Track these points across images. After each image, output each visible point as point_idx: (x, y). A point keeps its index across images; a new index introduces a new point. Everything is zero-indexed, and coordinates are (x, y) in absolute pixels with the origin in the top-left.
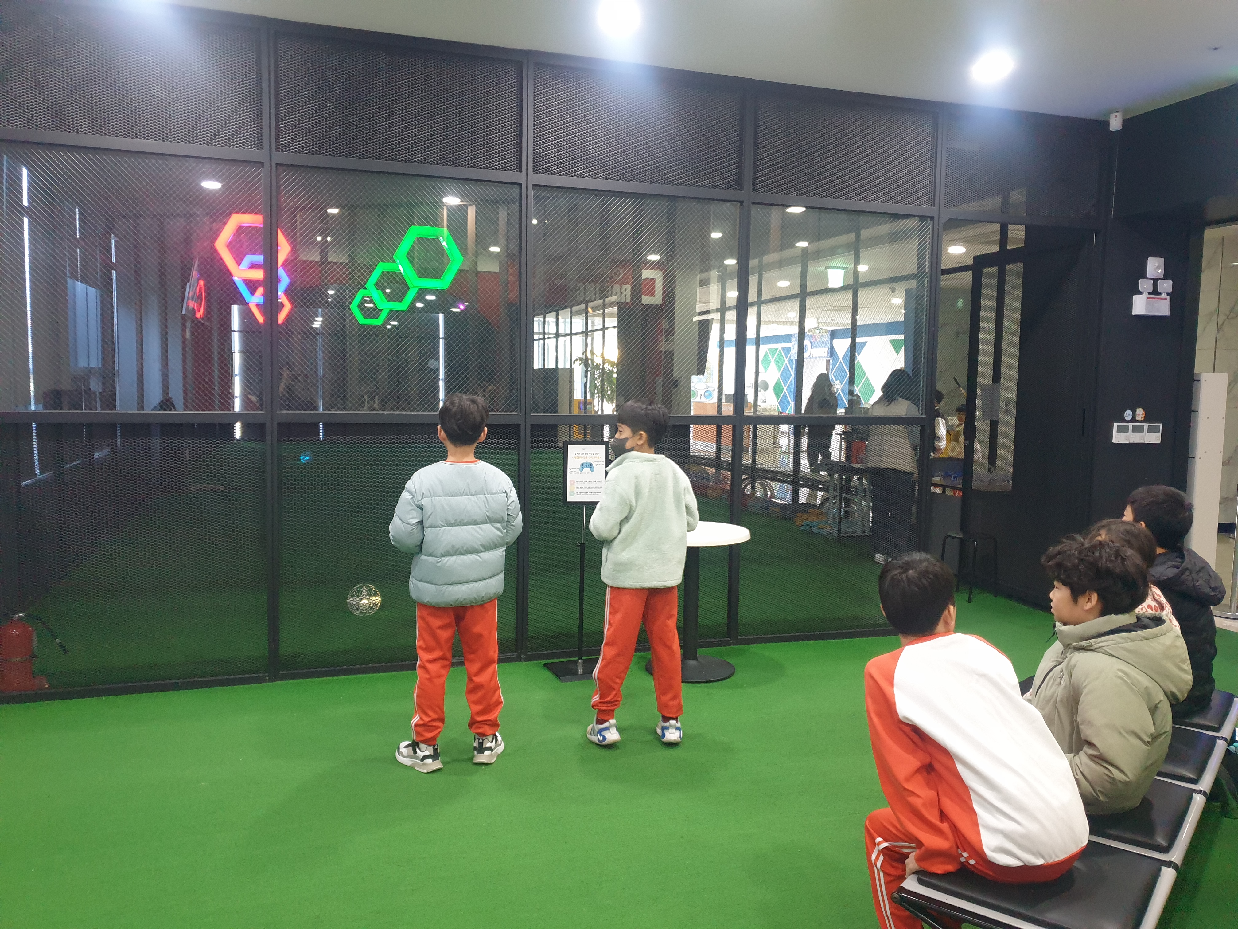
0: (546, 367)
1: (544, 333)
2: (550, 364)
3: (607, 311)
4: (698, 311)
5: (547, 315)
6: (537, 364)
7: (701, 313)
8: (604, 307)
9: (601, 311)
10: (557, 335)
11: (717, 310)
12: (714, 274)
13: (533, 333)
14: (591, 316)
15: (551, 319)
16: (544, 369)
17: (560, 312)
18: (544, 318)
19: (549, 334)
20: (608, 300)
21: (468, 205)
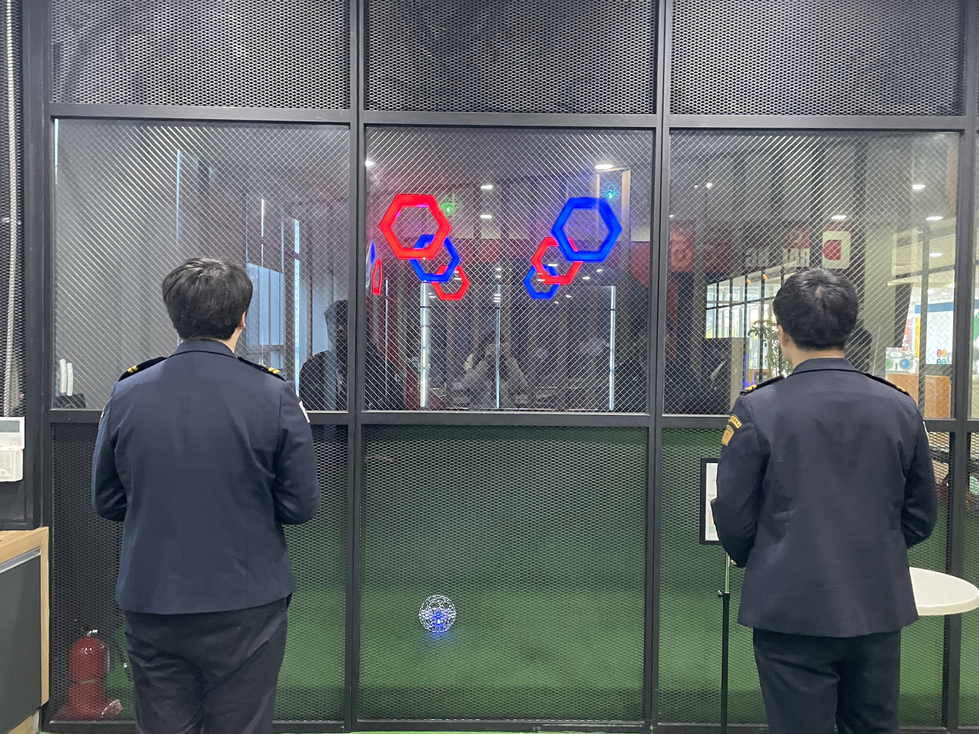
0: (720, 336)
1: (718, 302)
2: (723, 334)
4: (894, 273)
5: (720, 283)
6: (710, 334)
7: (898, 277)
8: (781, 273)
10: (731, 304)
11: (918, 273)
12: (915, 232)
13: (706, 302)
14: (767, 283)
15: (724, 286)
16: (717, 339)
17: (734, 280)
18: (718, 286)
19: (722, 302)
20: (785, 266)
21: (622, 171)
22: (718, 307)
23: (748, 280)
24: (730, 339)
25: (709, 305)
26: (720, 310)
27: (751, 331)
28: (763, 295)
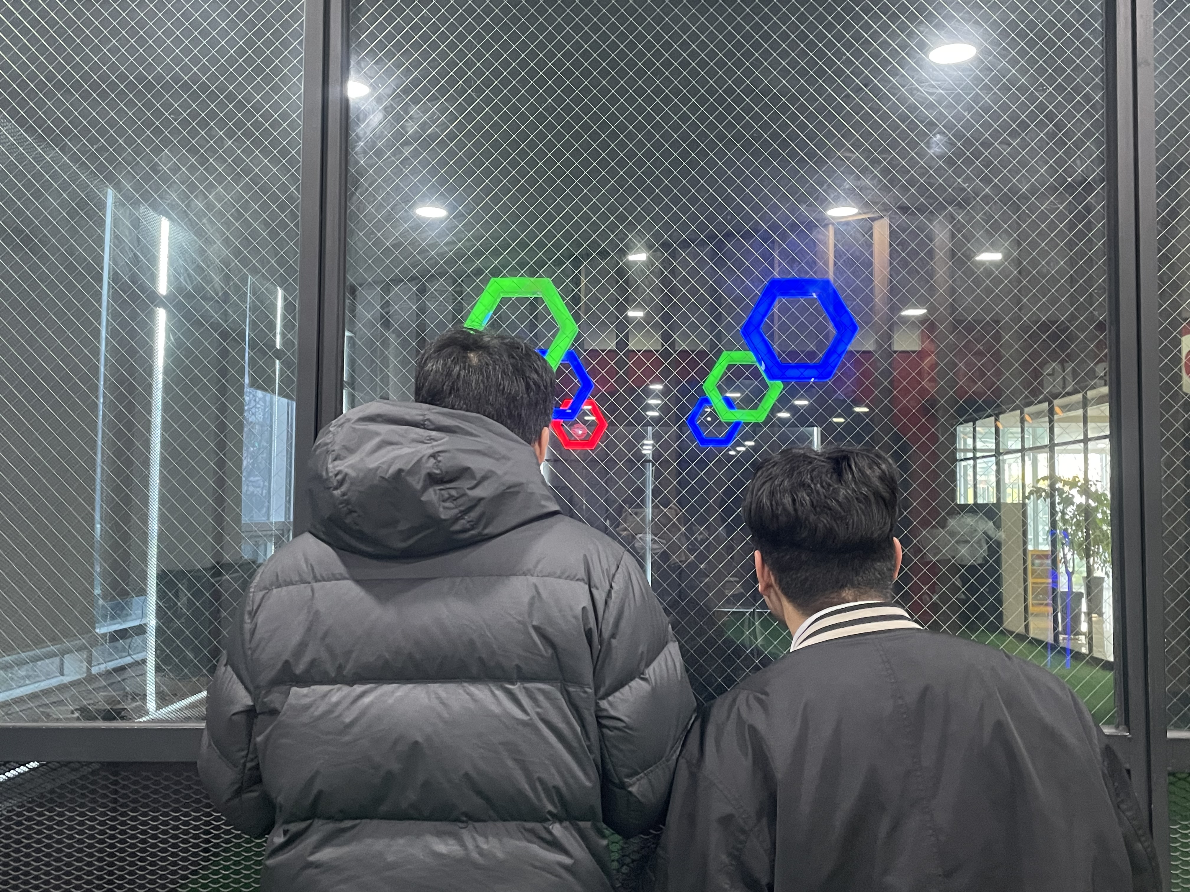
1: (975, 450)
3: (1091, 411)
5: (979, 422)
6: (963, 497)
8: (1085, 404)
10: (998, 453)
14: (1061, 421)
15: (986, 428)
17: (1002, 417)
18: (975, 426)
19: (984, 451)
20: (1088, 394)
21: (873, 219)
22: (975, 458)
23: (1027, 417)
24: (998, 504)
25: (960, 455)
26: (978, 461)
27: (1031, 493)
28: (1051, 439)
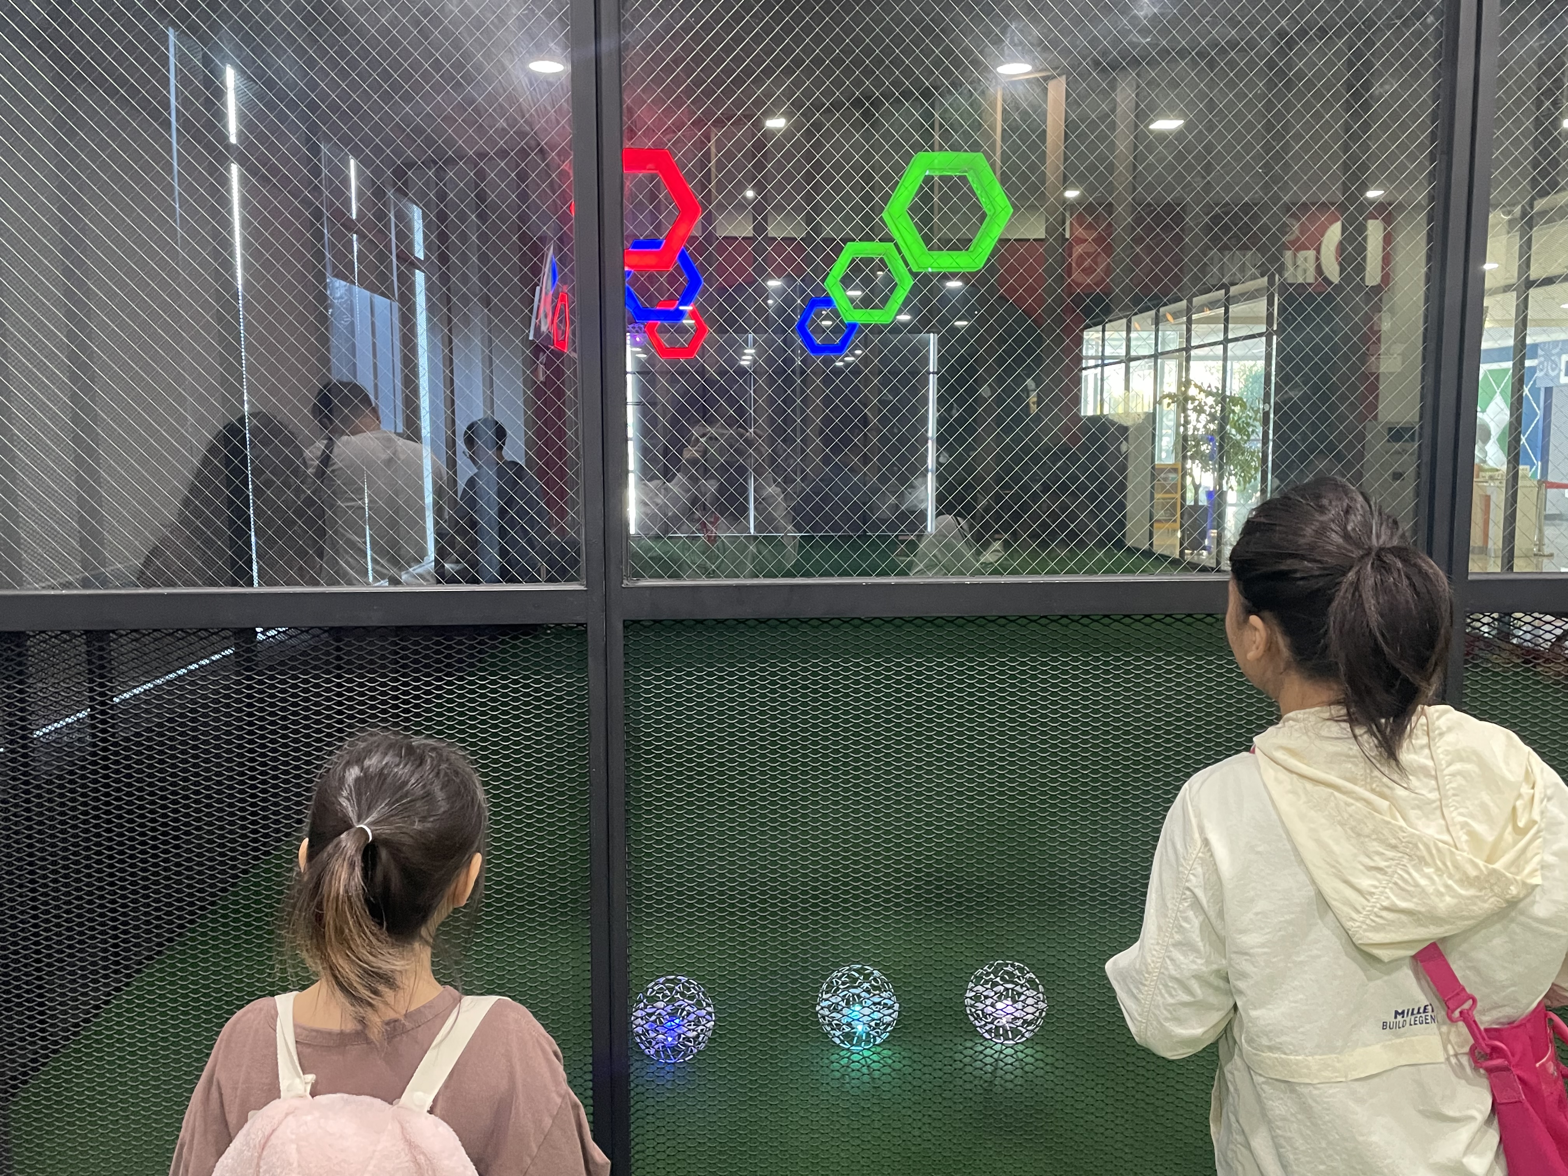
0: (1107, 412)
1: (1103, 357)
2: (1113, 409)
3: (1232, 308)
5: (1107, 326)
6: (1088, 409)
8: (1227, 303)
9: (1222, 310)
10: (1129, 359)
13: (1079, 358)
14: (1200, 321)
15: (1116, 332)
16: (1101, 417)
17: (1134, 318)
18: (1104, 331)
19: (1113, 357)
20: (1233, 290)
21: (1046, 79)
22: (1103, 365)
23: (1162, 318)
25: (1086, 363)
26: (1108, 369)
28: (1188, 341)
